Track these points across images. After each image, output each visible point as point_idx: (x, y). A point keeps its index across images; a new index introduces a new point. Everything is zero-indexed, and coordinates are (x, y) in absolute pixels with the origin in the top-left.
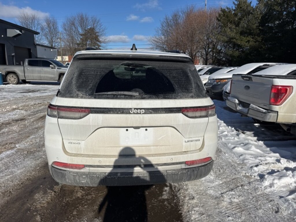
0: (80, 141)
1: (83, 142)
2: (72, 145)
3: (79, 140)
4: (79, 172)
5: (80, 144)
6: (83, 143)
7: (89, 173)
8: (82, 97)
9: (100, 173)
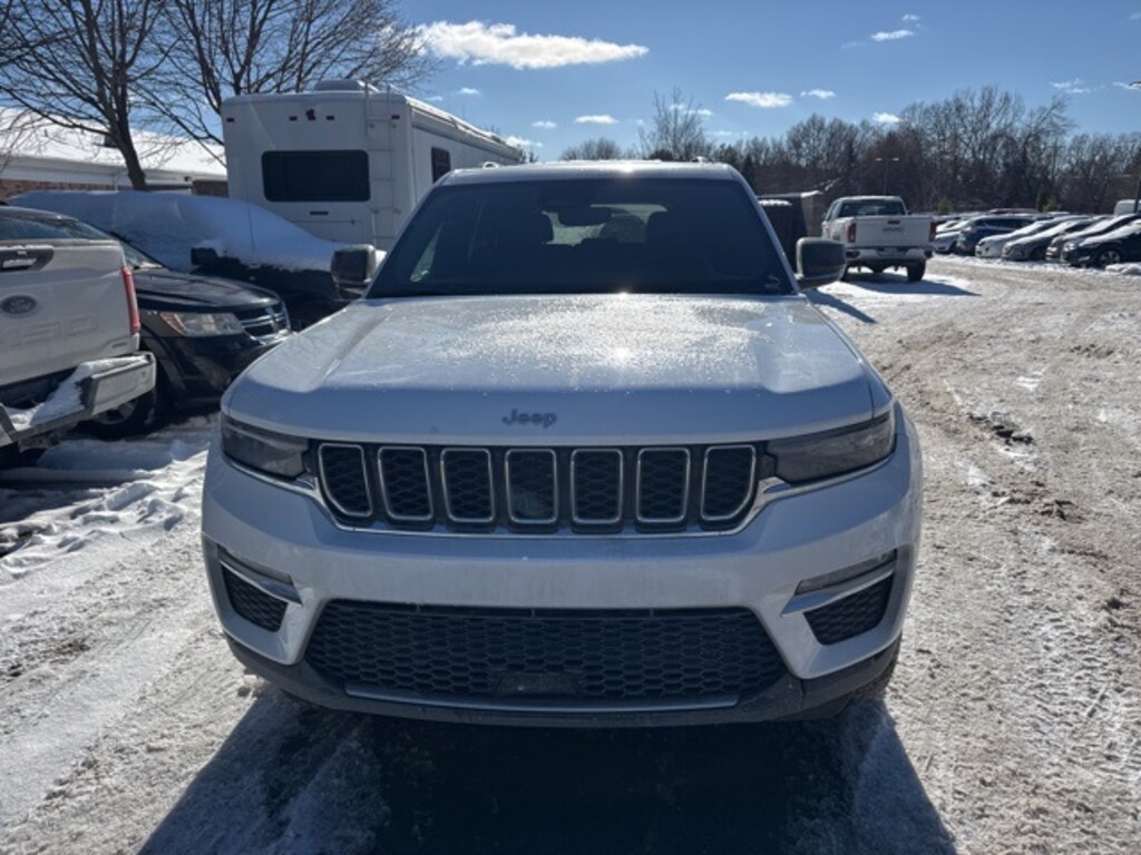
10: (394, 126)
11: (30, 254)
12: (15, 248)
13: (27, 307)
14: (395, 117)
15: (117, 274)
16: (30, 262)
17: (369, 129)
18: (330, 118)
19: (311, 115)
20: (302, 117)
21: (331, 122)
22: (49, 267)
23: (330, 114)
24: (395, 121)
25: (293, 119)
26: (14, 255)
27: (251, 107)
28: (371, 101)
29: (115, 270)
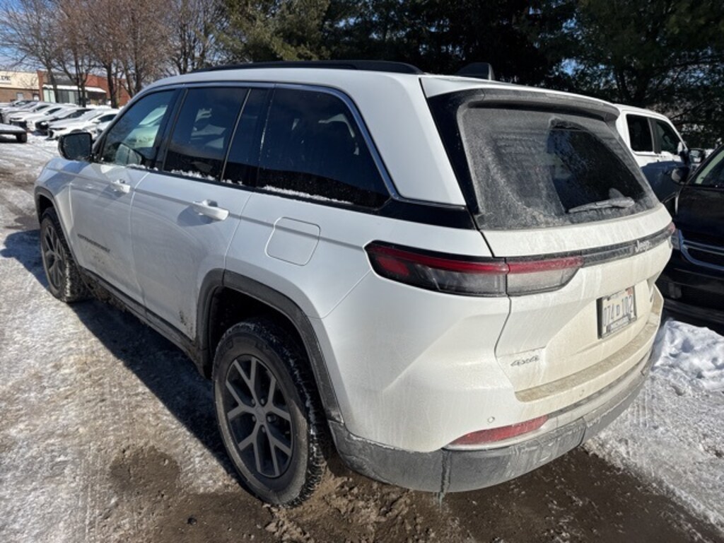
0: (536, 351)
1: (544, 351)
2: (522, 368)
3: (534, 350)
4: (538, 437)
5: (536, 359)
6: (543, 354)
7: (557, 432)
8: (548, 225)
9: (575, 421)
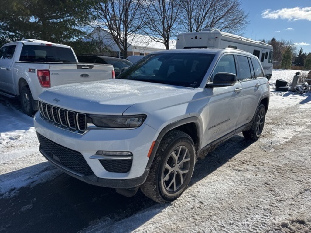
10: (216, 40)
11: (88, 66)
12: (85, 64)
13: (86, 76)
14: (217, 38)
15: (111, 72)
16: (88, 67)
17: (209, 41)
18: (200, 38)
19: (196, 38)
20: (194, 38)
21: (200, 39)
22: (93, 69)
23: (200, 37)
24: (216, 39)
25: (192, 39)
26: (84, 66)
27: (183, 36)
28: (211, 33)
29: (110, 71)
